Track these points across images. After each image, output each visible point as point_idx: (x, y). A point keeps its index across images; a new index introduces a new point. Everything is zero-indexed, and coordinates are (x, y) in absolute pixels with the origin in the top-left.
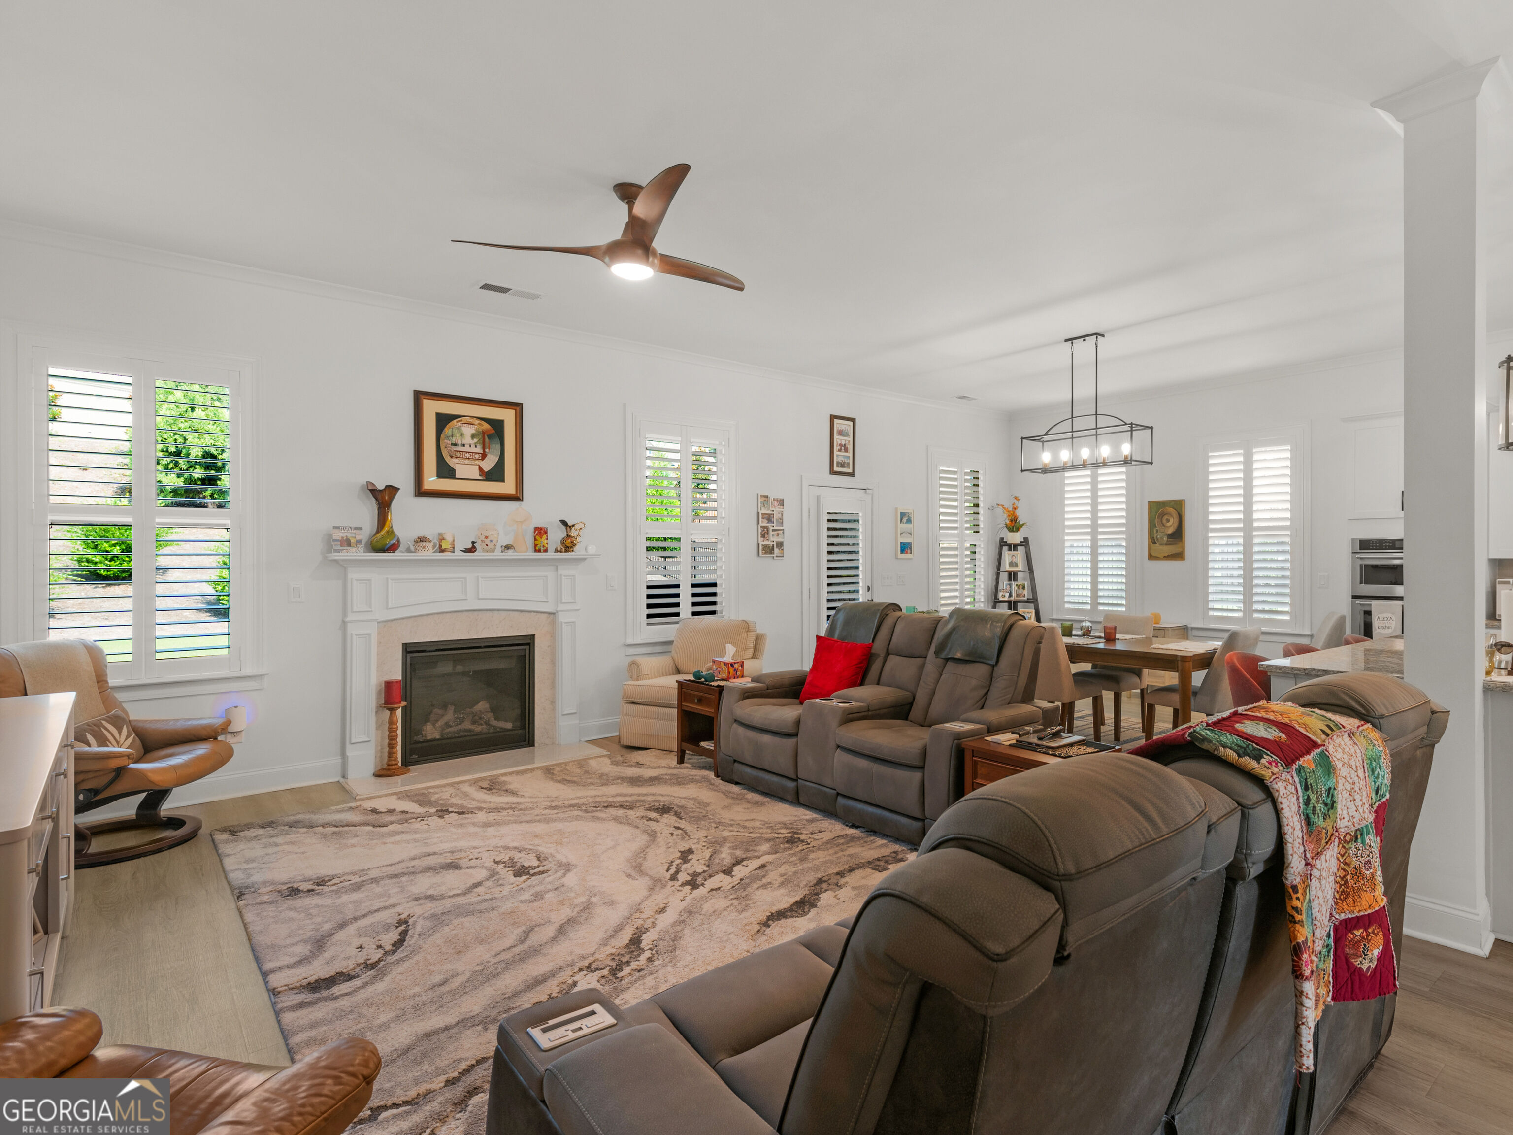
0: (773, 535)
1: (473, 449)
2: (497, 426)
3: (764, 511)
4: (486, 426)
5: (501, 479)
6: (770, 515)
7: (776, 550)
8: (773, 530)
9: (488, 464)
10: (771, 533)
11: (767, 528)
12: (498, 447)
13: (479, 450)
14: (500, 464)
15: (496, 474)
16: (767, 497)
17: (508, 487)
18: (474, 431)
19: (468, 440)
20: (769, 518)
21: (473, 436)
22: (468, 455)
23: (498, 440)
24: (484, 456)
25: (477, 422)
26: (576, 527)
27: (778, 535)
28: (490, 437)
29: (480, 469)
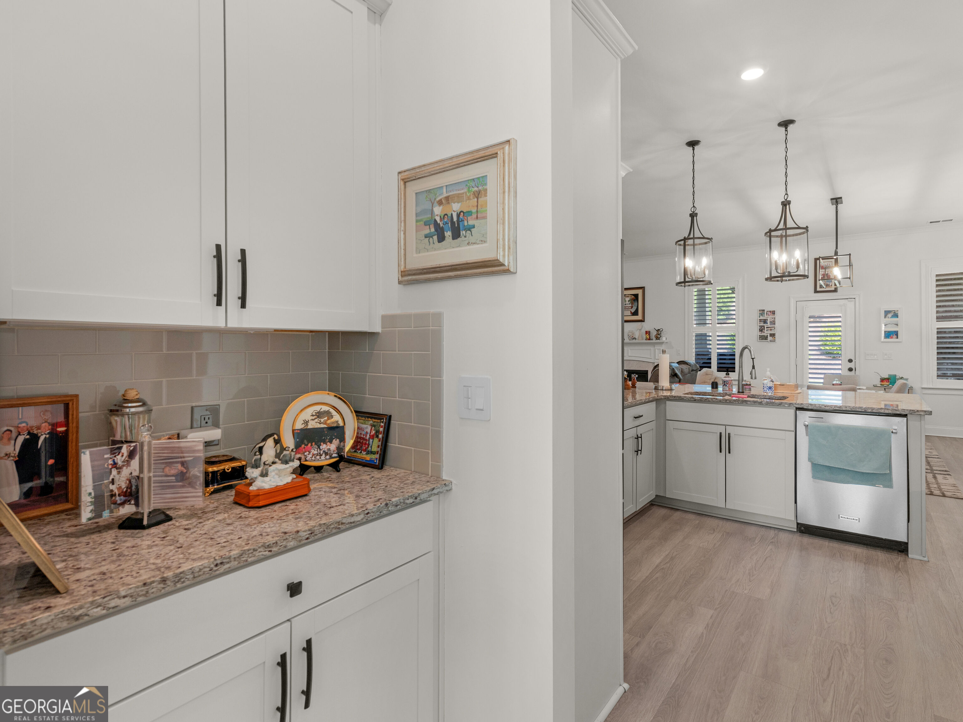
0: (767, 330)
1: (629, 305)
2: (636, 296)
3: (762, 318)
4: (633, 297)
5: (637, 315)
6: (765, 319)
7: (770, 338)
8: (767, 328)
9: (633, 311)
10: (766, 329)
11: (764, 326)
12: (637, 303)
13: (630, 305)
14: (637, 310)
15: (636, 313)
16: (764, 310)
17: (639, 317)
18: (629, 299)
19: (627, 302)
20: (765, 321)
21: (629, 301)
22: (627, 308)
23: (636, 301)
24: (632, 307)
25: (630, 296)
26: (660, 330)
27: (771, 330)
28: (634, 300)
29: (631, 312)
